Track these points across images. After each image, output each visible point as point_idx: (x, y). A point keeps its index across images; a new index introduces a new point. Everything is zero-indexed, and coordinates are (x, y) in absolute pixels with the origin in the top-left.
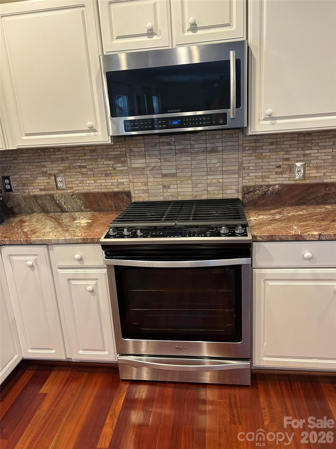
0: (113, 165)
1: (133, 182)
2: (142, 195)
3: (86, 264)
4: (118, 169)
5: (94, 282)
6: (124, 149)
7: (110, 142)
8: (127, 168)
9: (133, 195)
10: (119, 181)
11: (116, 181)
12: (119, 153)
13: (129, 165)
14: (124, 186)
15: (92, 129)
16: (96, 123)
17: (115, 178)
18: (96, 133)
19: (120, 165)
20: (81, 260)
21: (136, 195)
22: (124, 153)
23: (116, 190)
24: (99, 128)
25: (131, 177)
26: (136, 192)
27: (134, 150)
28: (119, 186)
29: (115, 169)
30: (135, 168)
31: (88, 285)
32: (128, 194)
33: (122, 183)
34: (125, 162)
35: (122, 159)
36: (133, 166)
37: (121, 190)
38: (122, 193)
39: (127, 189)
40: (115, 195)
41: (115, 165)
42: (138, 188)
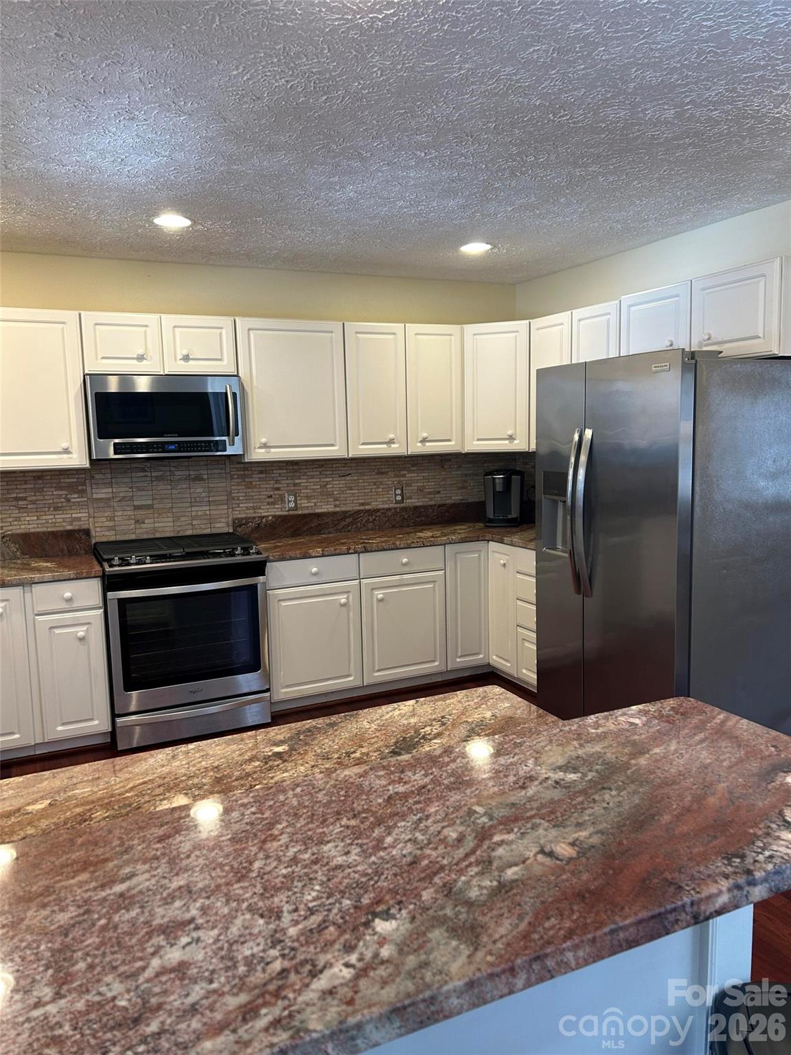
0: (66, 495)
1: (94, 517)
2: (107, 533)
4: (72, 500)
5: (85, 628)
6: (83, 476)
8: (86, 499)
9: (93, 533)
10: (74, 516)
11: (70, 516)
12: (75, 480)
13: (89, 496)
14: (81, 523)
15: (66, 451)
16: (71, 444)
17: (68, 512)
18: (70, 456)
19: (76, 496)
21: (97, 534)
22: (82, 480)
23: (69, 528)
24: (75, 449)
25: (91, 511)
26: (98, 529)
27: (97, 476)
28: (74, 523)
29: (68, 500)
30: (96, 499)
31: (78, 632)
32: (87, 532)
33: (79, 519)
34: (83, 491)
35: (80, 488)
36: (95, 496)
37: (77, 528)
38: (79, 531)
39: (85, 527)
40: (70, 534)
41: (69, 496)
42: (101, 525)
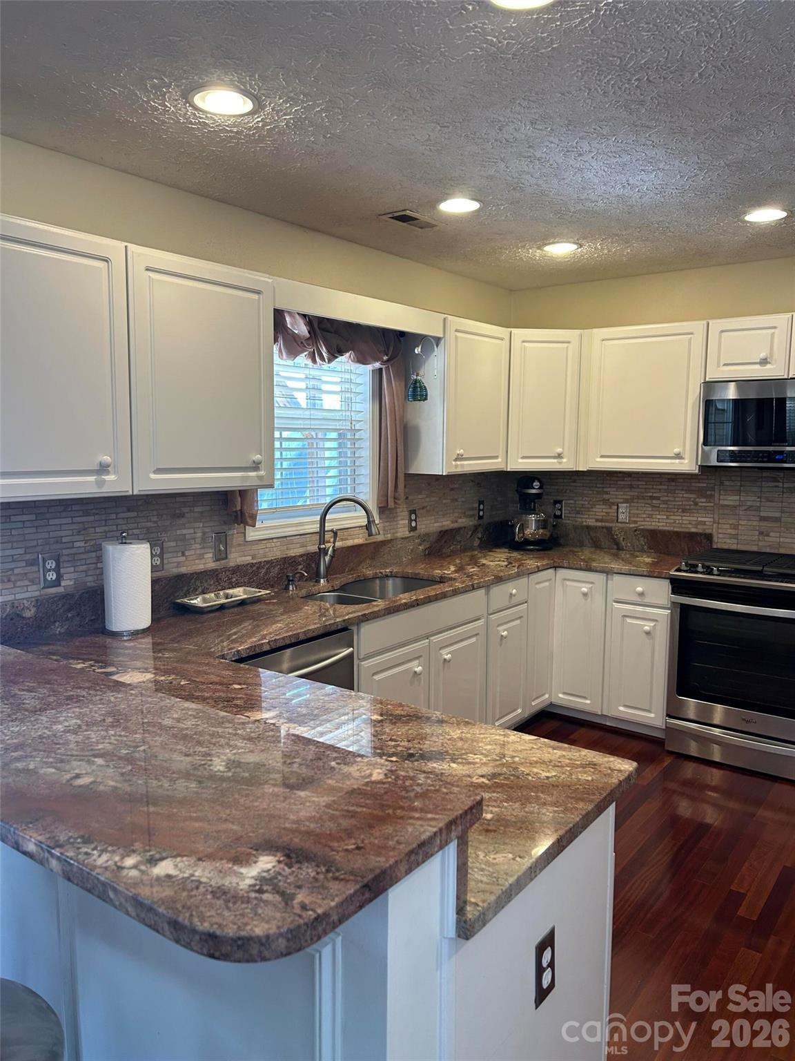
0: (695, 499)
1: (719, 523)
2: (728, 541)
3: (647, 600)
4: (700, 504)
5: (652, 624)
6: (713, 481)
7: (697, 471)
8: (712, 505)
9: (715, 539)
10: (700, 519)
11: (695, 519)
12: (705, 485)
13: (717, 502)
14: (705, 527)
15: (678, 456)
16: (684, 450)
17: (695, 515)
18: (682, 461)
19: (704, 500)
20: (641, 594)
21: (720, 540)
22: (712, 485)
23: (694, 530)
24: (687, 455)
25: (716, 517)
26: (720, 536)
27: (727, 483)
28: (699, 527)
29: (696, 504)
30: (723, 506)
31: (645, 625)
32: (709, 537)
33: (704, 523)
34: (712, 496)
35: (708, 493)
36: (721, 502)
37: (701, 531)
38: (701, 534)
39: (709, 531)
40: (691, 536)
41: (697, 500)
42: (724, 531)
